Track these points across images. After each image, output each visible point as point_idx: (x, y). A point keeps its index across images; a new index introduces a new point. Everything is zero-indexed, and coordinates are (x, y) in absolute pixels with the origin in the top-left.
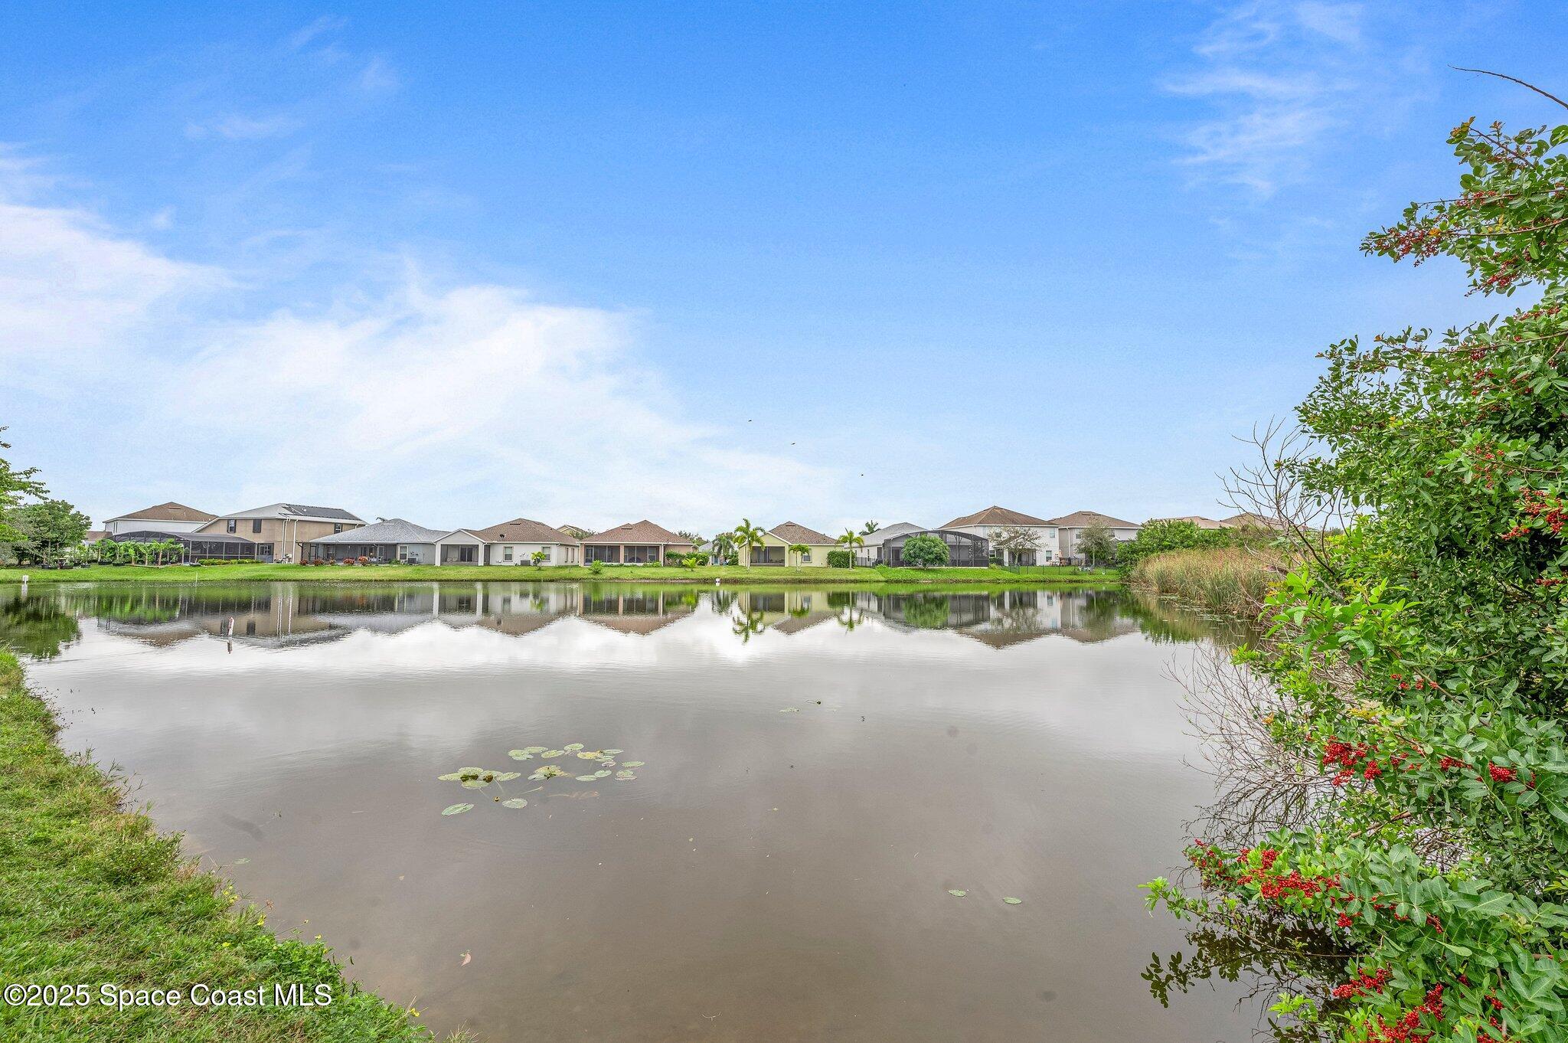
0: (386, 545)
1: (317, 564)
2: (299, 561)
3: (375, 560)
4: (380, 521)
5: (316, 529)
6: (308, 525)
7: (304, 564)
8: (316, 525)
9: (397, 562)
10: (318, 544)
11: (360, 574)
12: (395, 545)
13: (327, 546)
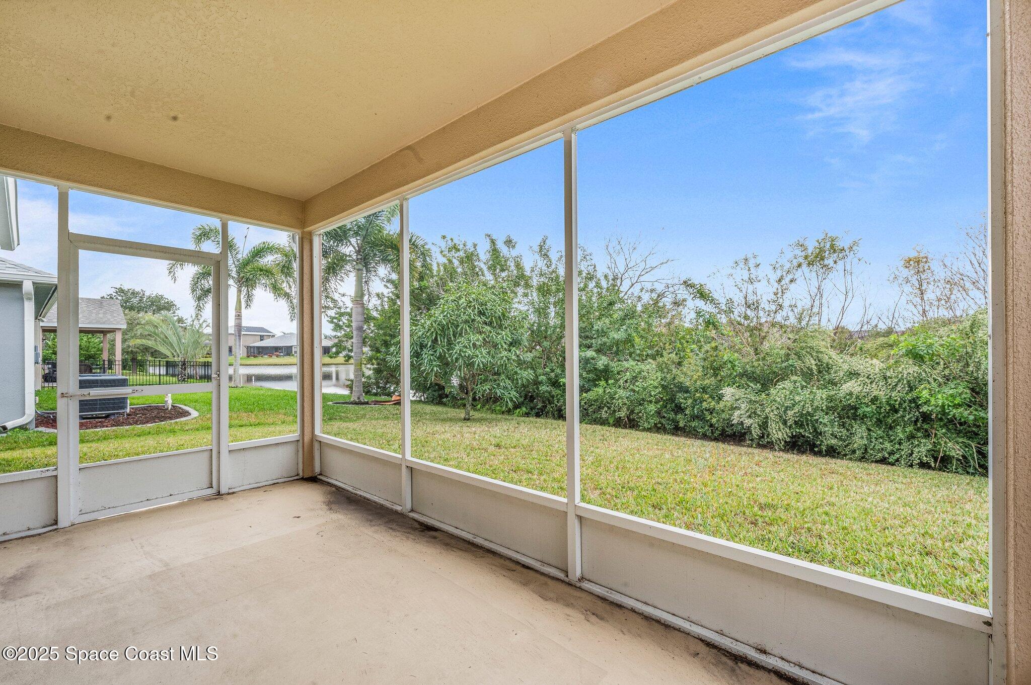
0: (287, 347)
1: (255, 357)
2: (245, 355)
3: (282, 354)
4: (283, 334)
5: (252, 338)
6: (247, 336)
7: (248, 357)
8: (250, 336)
9: (293, 355)
10: (254, 347)
11: (276, 361)
12: (292, 346)
13: (258, 348)
